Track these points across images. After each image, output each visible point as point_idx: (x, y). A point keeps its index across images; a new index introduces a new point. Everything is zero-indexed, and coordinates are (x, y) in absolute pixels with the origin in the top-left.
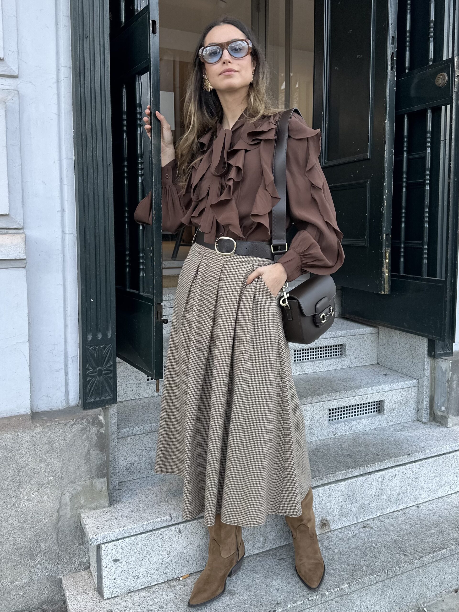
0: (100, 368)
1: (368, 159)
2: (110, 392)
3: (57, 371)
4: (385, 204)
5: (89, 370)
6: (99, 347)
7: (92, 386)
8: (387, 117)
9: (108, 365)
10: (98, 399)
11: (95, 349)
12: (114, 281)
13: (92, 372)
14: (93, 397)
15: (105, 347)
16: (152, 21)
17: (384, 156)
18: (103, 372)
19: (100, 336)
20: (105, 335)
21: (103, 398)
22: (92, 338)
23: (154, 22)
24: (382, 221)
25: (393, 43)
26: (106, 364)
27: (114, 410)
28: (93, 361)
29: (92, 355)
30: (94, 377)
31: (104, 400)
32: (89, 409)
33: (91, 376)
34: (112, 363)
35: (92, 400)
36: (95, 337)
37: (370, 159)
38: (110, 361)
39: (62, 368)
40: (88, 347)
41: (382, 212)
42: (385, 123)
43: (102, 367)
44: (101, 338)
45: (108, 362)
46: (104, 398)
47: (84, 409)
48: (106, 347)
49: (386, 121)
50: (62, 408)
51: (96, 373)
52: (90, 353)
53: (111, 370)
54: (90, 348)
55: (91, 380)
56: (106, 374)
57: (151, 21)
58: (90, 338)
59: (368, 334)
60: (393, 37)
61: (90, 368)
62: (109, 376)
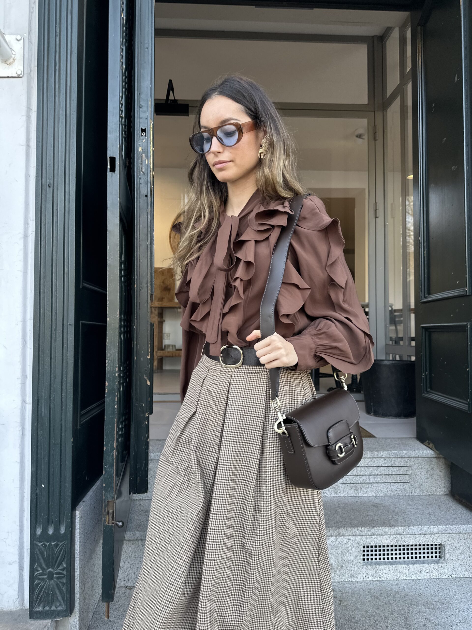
0: (50, 569)
2: (62, 602)
3: (10, 564)
5: (38, 571)
6: (50, 544)
7: (41, 591)
9: (61, 568)
10: (47, 608)
11: (45, 546)
12: (71, 464)
13: (41, 574)
14: (41, 605)
15: (57, 545)
16: (110, 158)
18: (55, 576)
19: (51, 531)
20: (57, 529)
21: (53, 608)
22: (42, 533)
23: (113, 160)
26: (58, 566)
27: (76, 620)
28: (42, 561)
29: (42, 553)
30: (43, 580)
31: (54, 611)
32: (37, 618)
33: (39, 579)
34: (65, 566)
35: (41, 609)
36: (45, 530)
38: (63, 563)
39: (16, 561)
40: (37, 543)
43: (53, 569)
44: (53, 533)
45: (60, 564)
47: (30, 618)
48: (59, 545)
50: (15, 610)
51: (45, 575)
52: (39, 550)
53: (63, 574)
54: (40, 544)
55: (39, 583)
56: (58, 578)
58: (39, 531)
62: (62, 581)
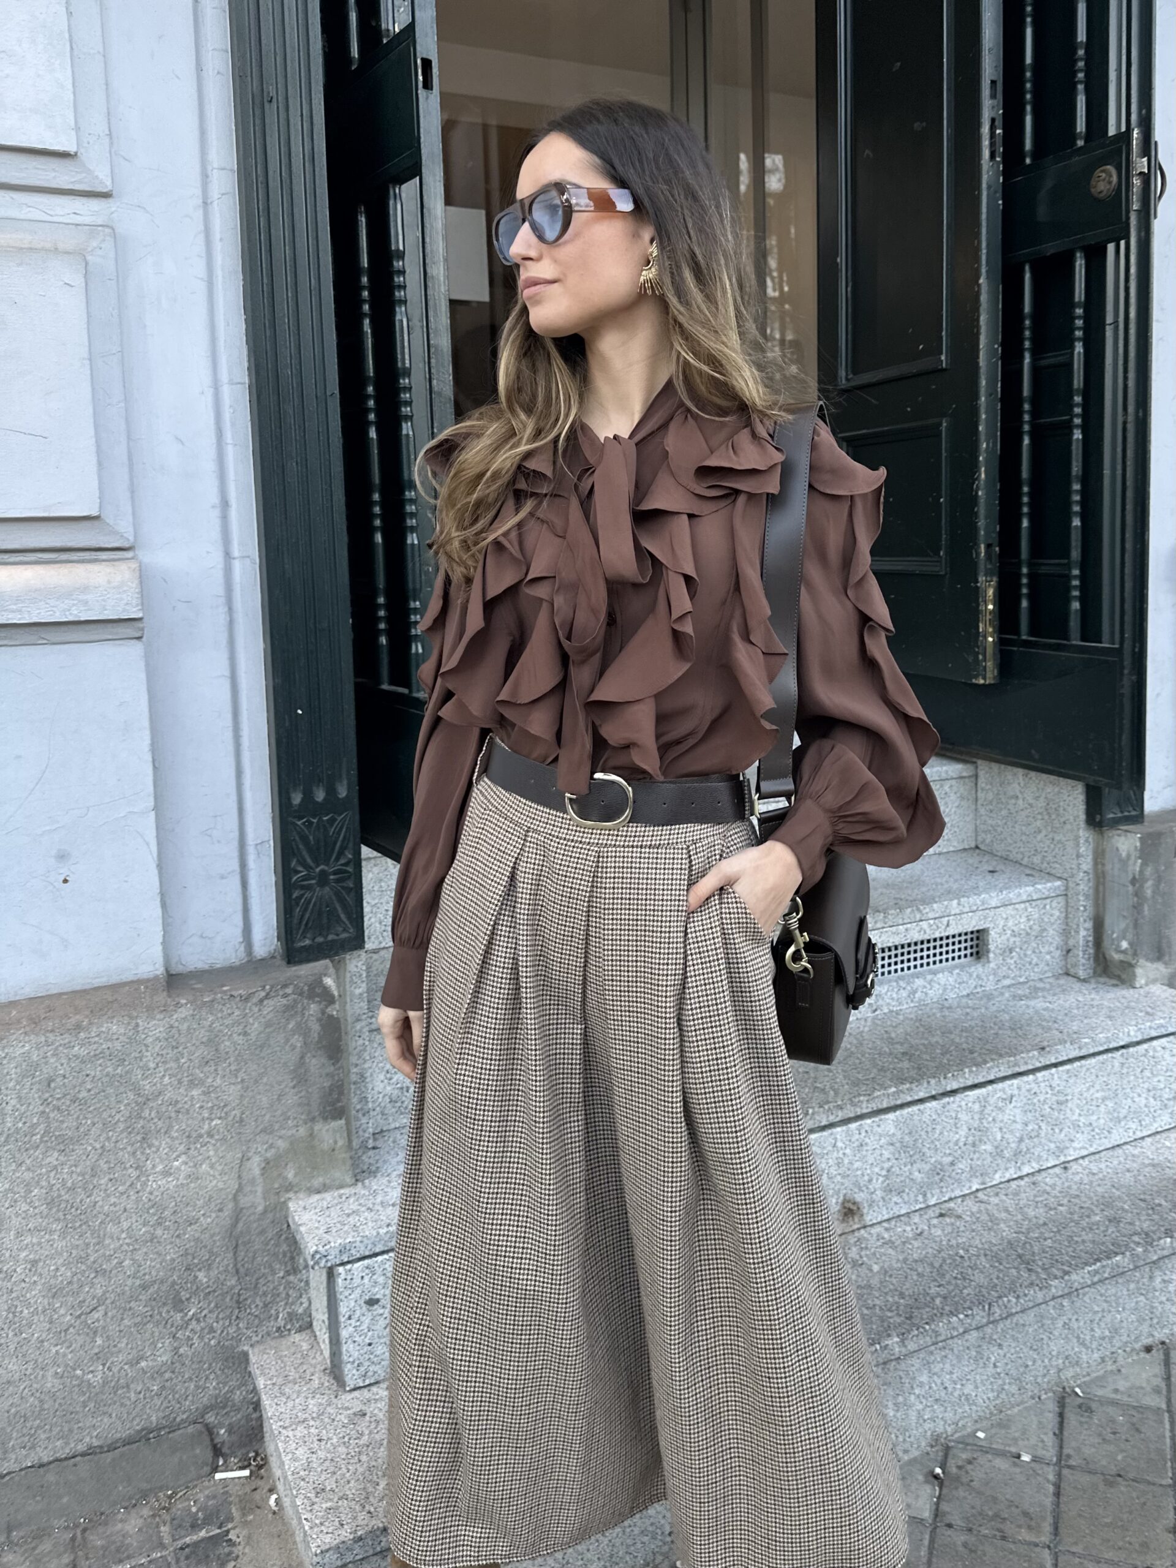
0: (322, 867)
1: (943, 370)
2: (347, 922)
3: (222, 877)
4: (983, 476)
5: (299, 872)
6: (320, 819)
7: (306, 910)
8: (984, 270)
9: (342, 861)
10: (320, 939)
11: (311, 823)
12: (351, 666)
13: (305, 878)
14: (308, 935)
15: (332, 821)
16: (423, 60)
17: (978, 363)
18: (332, 877)
19: (320, 795)
20: (331, 791)
21: (331, 937)
22: (303, 800)
23: (427, 64)
24: (976, 514)
25: (993, 96)
26: (337, 859)
27: (359, 964)
28: (305, 853)
29: (304, 839)
30: (309, 888)
31: (333, 941)
32: (301, 962)
33: (303, 887)
34: (350, 856)
35: (307, 942)
36: (308, 796)
37: (945, 370)
38: (347, 853)
39: (233, 871)
40: (295, 820)
41: (977, 493)
42: (979, 286)
43: (327, 865)
44: (325, 799)
45: (341, 854)
46: (335, 937)
47: (289, 962)
48: (335, 820)
49: (981, 281)
50: (238, 963)
51: (313, 879)
52: (299, 833)
53: (348, 872)
54: (299, 823)
55: (303, 895)
56: (337, 881)
57: (419, 61)
58: (297, 798)
59: (952, 779)
60: (993, 82)
61: (300, 868)
62: (344, 884)
